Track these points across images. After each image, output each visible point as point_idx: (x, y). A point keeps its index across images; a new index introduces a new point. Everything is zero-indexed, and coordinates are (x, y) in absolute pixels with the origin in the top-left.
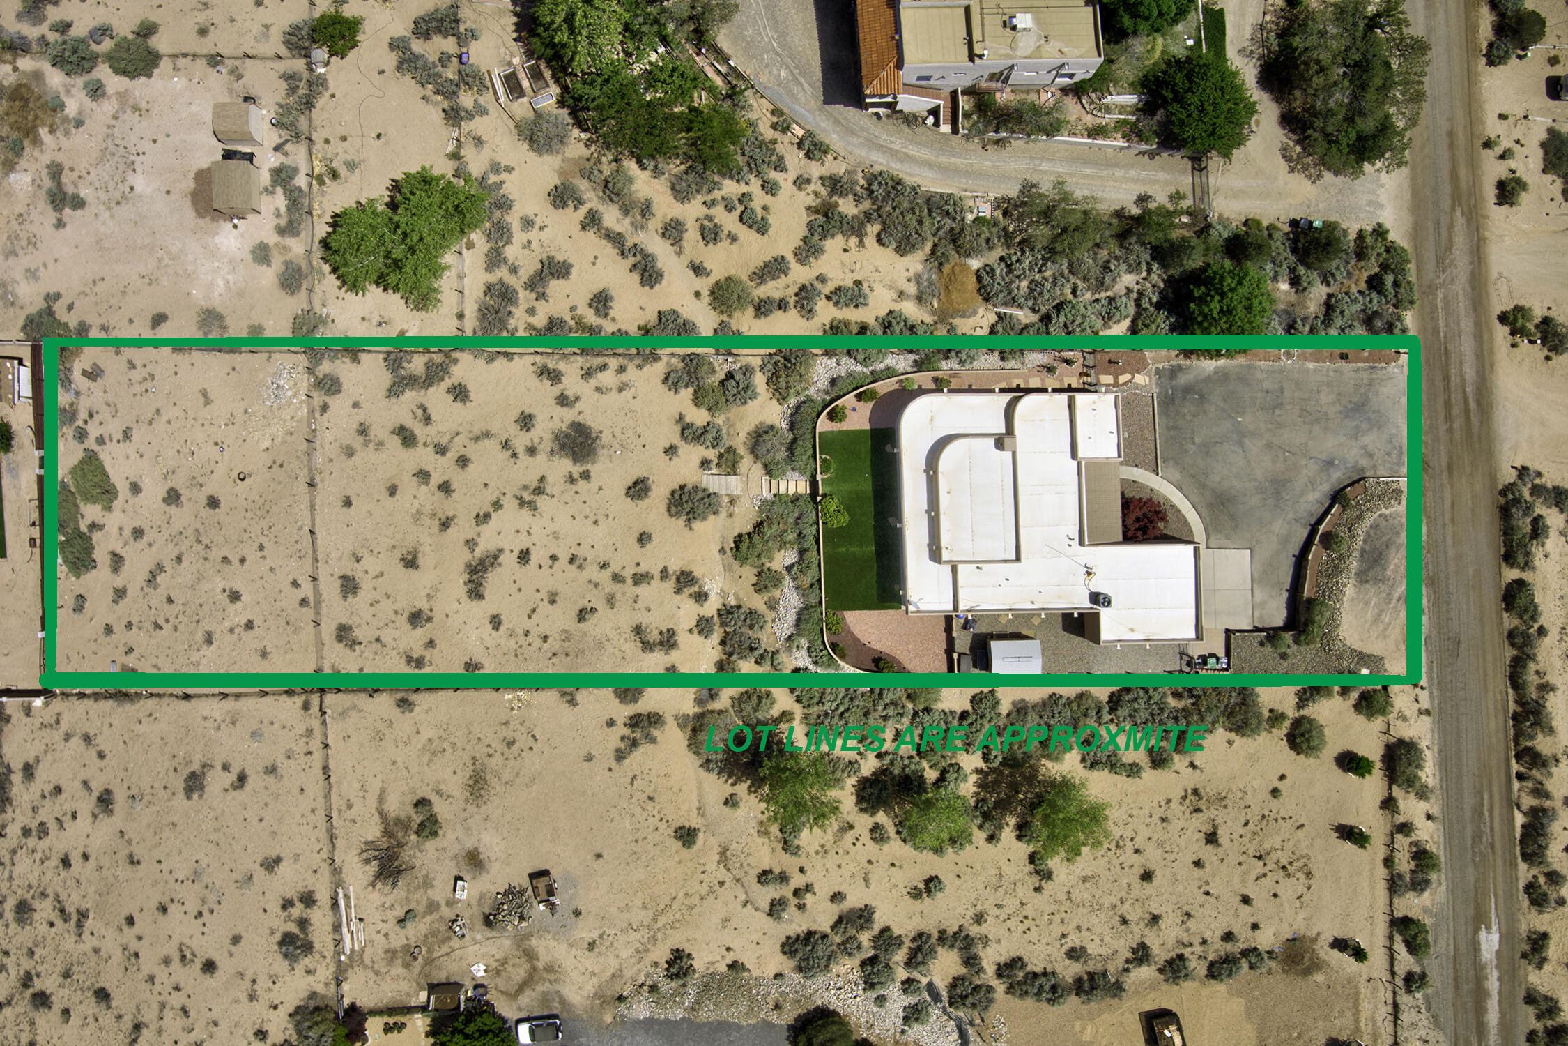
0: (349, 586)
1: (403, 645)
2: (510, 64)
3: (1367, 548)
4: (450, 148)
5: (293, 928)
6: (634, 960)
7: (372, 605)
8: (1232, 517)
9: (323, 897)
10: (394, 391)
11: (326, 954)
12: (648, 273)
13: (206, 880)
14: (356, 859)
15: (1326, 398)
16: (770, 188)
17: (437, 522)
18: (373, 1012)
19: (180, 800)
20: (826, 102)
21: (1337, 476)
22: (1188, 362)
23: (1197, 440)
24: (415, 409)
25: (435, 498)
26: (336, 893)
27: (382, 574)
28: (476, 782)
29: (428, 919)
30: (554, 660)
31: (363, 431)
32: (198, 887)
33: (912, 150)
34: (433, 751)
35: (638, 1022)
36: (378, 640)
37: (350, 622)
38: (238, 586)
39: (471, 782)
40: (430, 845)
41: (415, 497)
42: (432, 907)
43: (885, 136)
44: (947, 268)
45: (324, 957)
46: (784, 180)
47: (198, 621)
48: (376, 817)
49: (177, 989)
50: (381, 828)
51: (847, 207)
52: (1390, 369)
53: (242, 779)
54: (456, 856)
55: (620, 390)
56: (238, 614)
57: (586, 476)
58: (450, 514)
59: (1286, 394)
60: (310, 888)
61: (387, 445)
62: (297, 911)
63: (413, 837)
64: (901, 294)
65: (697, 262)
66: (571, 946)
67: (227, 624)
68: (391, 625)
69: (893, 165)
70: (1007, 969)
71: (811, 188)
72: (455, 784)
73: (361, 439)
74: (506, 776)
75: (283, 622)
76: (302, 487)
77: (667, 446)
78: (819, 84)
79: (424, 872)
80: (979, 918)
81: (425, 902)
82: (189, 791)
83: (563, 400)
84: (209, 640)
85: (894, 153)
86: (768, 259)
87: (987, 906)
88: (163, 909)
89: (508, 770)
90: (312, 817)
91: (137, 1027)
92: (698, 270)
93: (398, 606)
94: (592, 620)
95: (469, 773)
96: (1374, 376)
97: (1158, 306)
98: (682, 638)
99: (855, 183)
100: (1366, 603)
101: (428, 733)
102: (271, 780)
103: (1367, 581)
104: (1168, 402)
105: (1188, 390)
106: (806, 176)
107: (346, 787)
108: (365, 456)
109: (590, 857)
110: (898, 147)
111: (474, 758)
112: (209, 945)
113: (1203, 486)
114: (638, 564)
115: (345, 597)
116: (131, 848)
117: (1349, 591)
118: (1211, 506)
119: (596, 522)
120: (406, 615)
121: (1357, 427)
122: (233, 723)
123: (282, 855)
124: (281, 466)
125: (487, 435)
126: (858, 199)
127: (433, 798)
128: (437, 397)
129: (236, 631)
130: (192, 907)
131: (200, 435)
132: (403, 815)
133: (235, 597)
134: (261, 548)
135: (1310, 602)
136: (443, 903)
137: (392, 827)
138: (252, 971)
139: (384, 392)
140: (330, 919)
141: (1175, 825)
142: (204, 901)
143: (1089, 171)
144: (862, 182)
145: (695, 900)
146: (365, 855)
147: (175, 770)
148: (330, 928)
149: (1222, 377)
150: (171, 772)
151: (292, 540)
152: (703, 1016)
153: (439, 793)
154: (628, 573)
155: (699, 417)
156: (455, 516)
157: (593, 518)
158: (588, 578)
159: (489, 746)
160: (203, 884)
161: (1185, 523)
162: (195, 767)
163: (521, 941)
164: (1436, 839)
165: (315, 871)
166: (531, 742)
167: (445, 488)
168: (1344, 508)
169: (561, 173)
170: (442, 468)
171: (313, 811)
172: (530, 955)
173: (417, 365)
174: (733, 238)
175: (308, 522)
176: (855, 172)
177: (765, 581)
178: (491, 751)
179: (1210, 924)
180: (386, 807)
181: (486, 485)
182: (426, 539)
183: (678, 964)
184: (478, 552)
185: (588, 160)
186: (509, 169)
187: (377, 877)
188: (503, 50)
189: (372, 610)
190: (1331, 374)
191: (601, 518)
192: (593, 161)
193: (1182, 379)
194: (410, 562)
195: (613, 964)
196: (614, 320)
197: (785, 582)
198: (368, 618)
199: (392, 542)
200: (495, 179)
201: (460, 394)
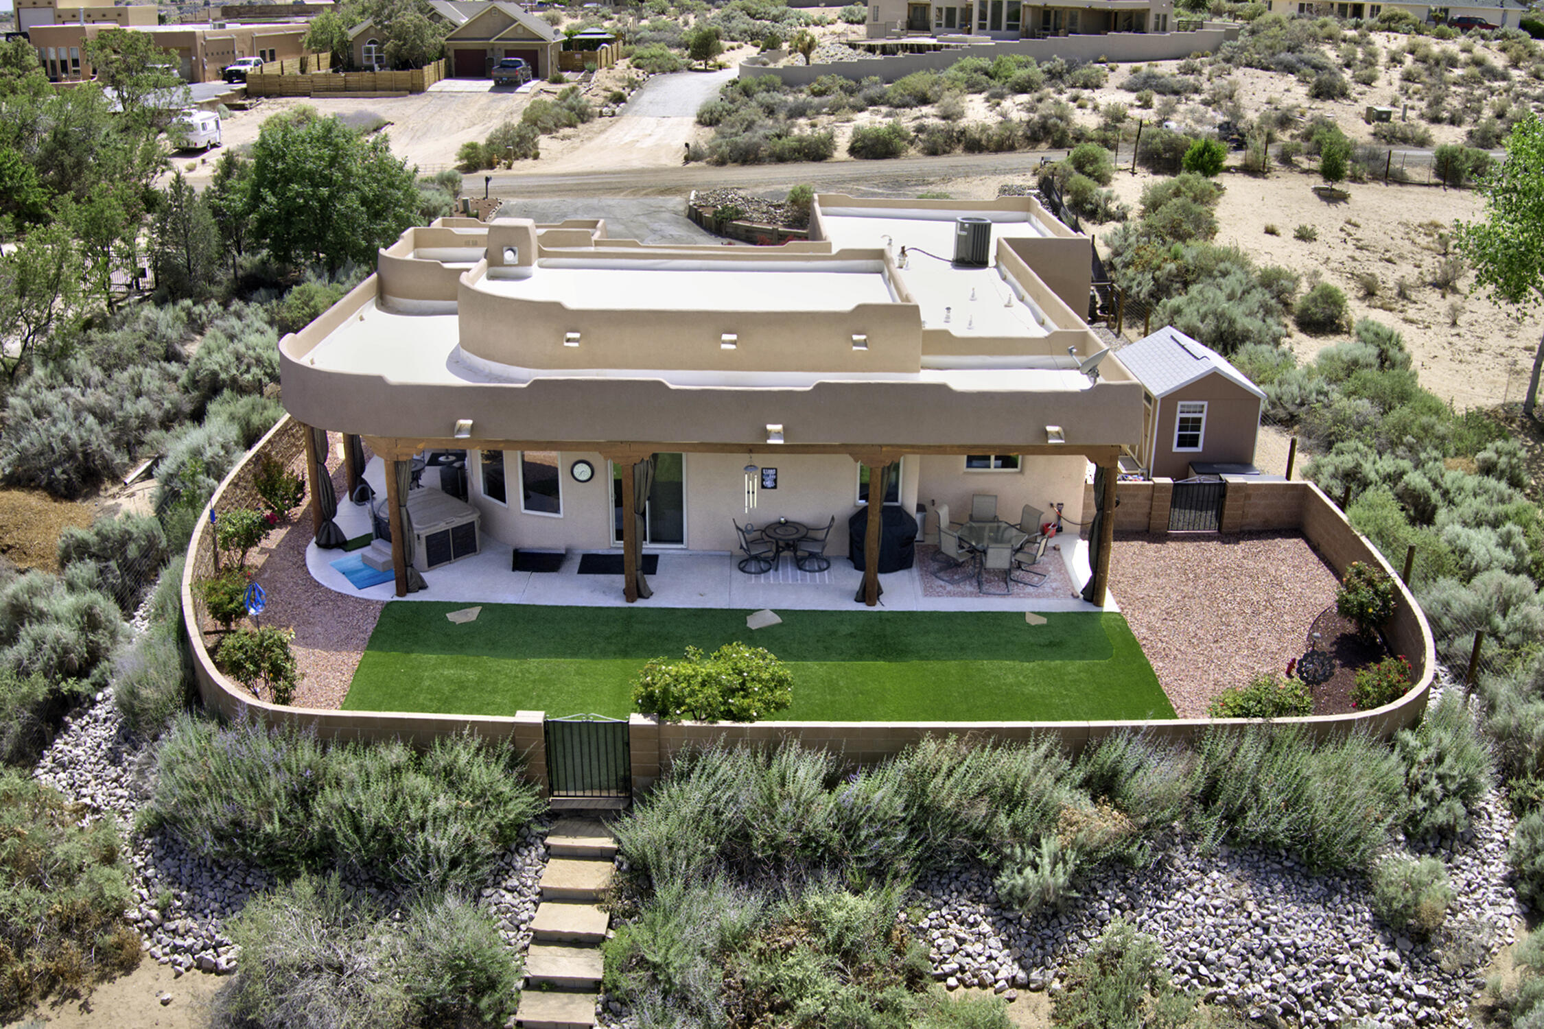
197: (1111, 958)
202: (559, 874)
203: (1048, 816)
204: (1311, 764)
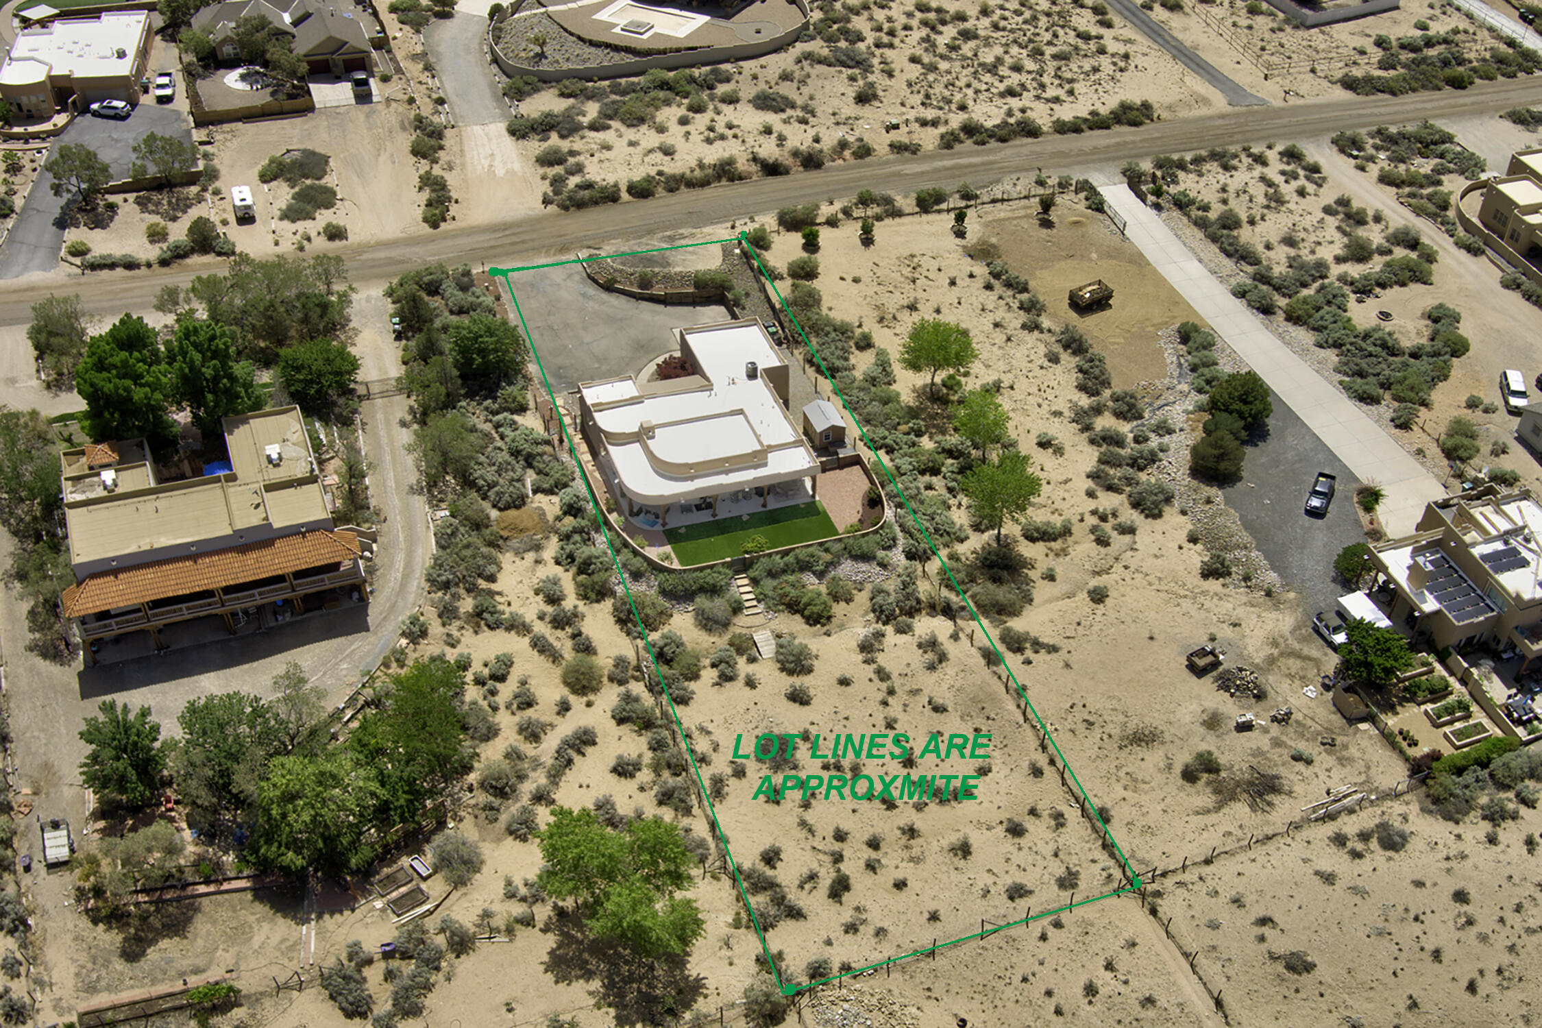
0: (1017, 893)
1: (1049, 835)
2: (383, 910)
4: (502, 938)
5: (1374, 844)
6: (1230, 600)
7: (1024, 870)
9: (1330, 829)
10: (795, 914)
11: (1379, 812)
12: (584, 740)
13: (1382, 926)
14: (1274, 813)
16: (464, 665)
17: (912, 841)
18: (1406, 758)
19: (1321, 972)
20: (367, 630)
21: (592, 290)
22: (534, 379)
24: (805, 892)
25: (889, 851)
26: (1316, 820)
27: (989, 871)
28: (1140, 740)
29: (1290, 743)
30: (992, 716)
31: (851, 928)
32: (1394, 931)
33: (399, 564)
34: (1133, 783)
36: (1056, 855)
37: (1053, 882)
38: (1079, 991)
39: (1143, 744)
40: (1223, 760)
41: (897, 867)
42: (1277, 743)
43: (391, 584)
44: (505, 534)
45: (1383, 813)
46: (452, 655)
47: (1137, 1020)
48: (1226, 810)
49: (1502, 920)
50: (1232, 804)
51: (467, 604)
53: (1264, 924)
54: (1218, 737)
55: (709, 733)
57: (806, 737)
58: (899, 832)
60: (1327, 841)
61: (856, 904)
62: (1355, 846)
63: (1223, 774)
64: (538, 562)
65: (556, 709)
66: (1243, 636)
67: (1122, 989)
68: (1034, 849)
69: (418, 575)
71: (456, 633)
72: (1154, 757)
73: (861, 928)
74: (1122, 718)
75: (1089, 938)
76: (940, 962)
77: (748, 688)
78: (350, 638)
79: (1251, 758)
80: (1057, 414)
81: (1278, 750)
82: (1309, 967)
83: (740, 773)
84: (1149, 1001)
85: (407, 576)
86: (535, 653)
87: (1045, 413)
88: (1437, 955)
89: (1115, 719)
90: (1258, 859)
92: (564, 708)
93: (1014, 850)
94: (940, 701)
95: (1135, 748)
97: (495, 398)
98: (922, 638)
99: (441, 600)
101: (1119, 791)
102: (1247, 901)
103: (668, 262)
104: (571, 386)
106: (445, 637)
107: (1212, 839)
108: (876, 917)
109: (1156, 644)
110: (399, 575)
111: (1120, 748)
112: (1440, 904)
113: (633, 358)
114: (870, 680)
115: (1031, 892)
116: (1402, 1011)
117: (678, 269)
119: (847, 718)
120: (1017, 840)
121: (550, 285)
122: (1214, 948)
123: (1311, 871)
124: (929, 989)
125: (803, 824)
126: (456, 597)
127: (1178, 769)
128: (787, 874)
129: (1124, 978)
130: (1417, 929)
132: (1209, 790)
133: (1091, 990)
134: (1025, 980)
135: (696, 287)
136: (1269, 736)
137: (1226, 794)
138: (1439, 865)
139: (801, 923)
140: (1344, 818)
142: (1403, 919)
143: (388, 458)
144: (440, 594)
145: (1153, 580)
146: (1268, 809)
147: (1297, 991)
148: (1354, 816)
150: (1302, 995)
151: (1001, 953)
153: (1169, 767)
154: (884, 686)
155: (709, 675)
156: (899, 828)
157: (845, 722)
158: (902, 713)
159: (1102, 739)
160: (1386, 924)
162: (1280, 968)
163: (1261, 669)
165: (1308, 842)
166: (1079, 707)
167: (874, 844)
168: (616, 282)
169: (498, 840)
170: (855, 853)
171: (1254, 860)
172: (1272, 660)
173: (758, 901)
174: (523, 683)
175: (974, 944)
176: (432, 600)
177: (840, 595)
178: (1105, 737)
180: (1211, 806)
181: (854, 811)
182: (935, 846)
183: (1214, 571)
185: (476, 817)
186: (509, 883)
187: (1280, 793)
188: (369, 920)
189: (1030, 868)
190: (511, 304)
191: (840, 716)
192: (477, 812)
193: (550, 380)
194: (964, 850)
196: (640, 756)
197: (833, 579)
198: (1039, 869)
199: (953, 873)
200: (523, 891)
201: (771, 857)
202: (739, 582)
203: (819, 558)
204: (862, 540)
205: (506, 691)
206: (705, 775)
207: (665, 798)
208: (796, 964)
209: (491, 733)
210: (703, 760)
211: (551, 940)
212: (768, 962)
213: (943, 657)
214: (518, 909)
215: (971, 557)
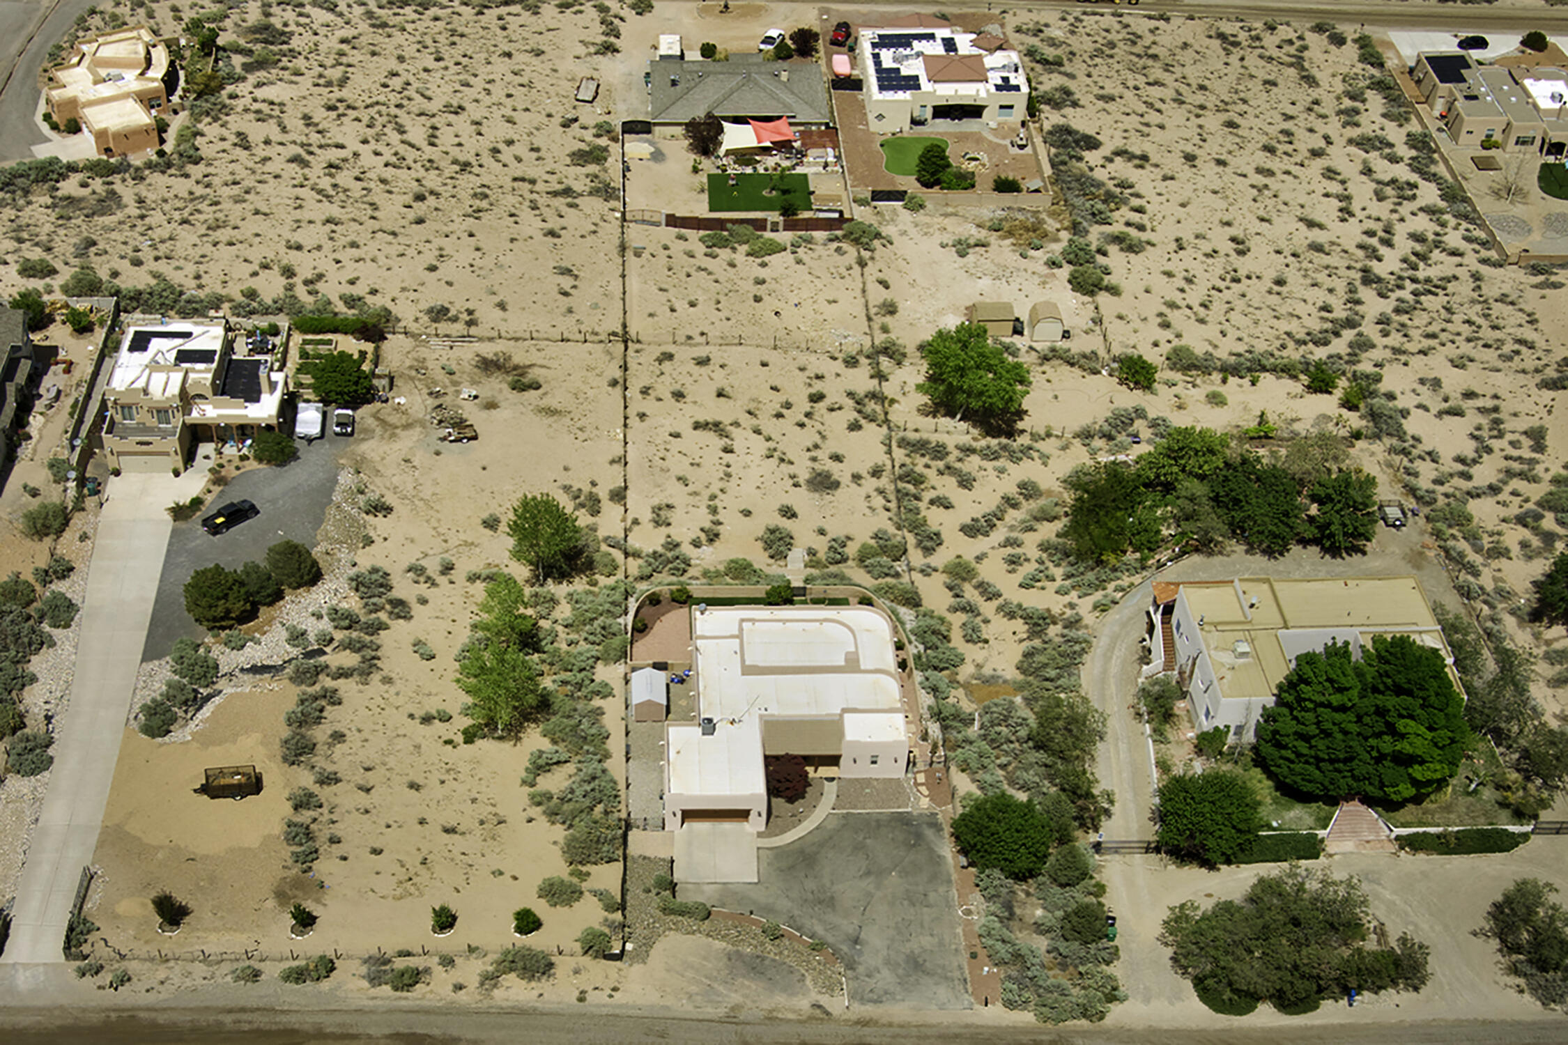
0: (703, 362)
1: (658, 386)
3: (767, 962)
4: (1055, 432)
5: (452, 314)
6: (388, 485)
7: (688, 372)
8: (791, 868)
9: (473, 331)
10: (852, 395)
11: (429, 329)
12: (972, 530)
13: (496, 271)
14: (499, 350)
15: (927, 941)
16: (1063, 591)
17: (753, 410)
18: (377, 349)
19: (553, 264)
21: (844, 948)
22: (947, 835)
23: (868, 841)
24: (839, 404)
25: (771, 410)
26: (475, 337)
27: (712, 379)
28: (552, 412)
29: (446, 380)
31: (819, 377)
32: (492, 266)
33: (1116, 664)
34: (577, 394)
35: (337, 475)
36: (663, 374)
37: (676, 361)
38: (700, 306)
39: (552, 409)
40: (505, 386)
41: (771, 400)
42: (455, 383)
43: (1124, 644)
45: (427, 328)
46: (1072, 597)
47: (675, 287)
48: (529, 363)
49: (420, 253)
50: (521, 365)
51: (1053, 631)
52: (966, 996)
53: (566, 294)
54: (494, 398)
55: (870, 508)
56: (682, 306)
57: (796, 485)
59: (925, 910)
60: (481, 325)
61: (809, 388)
62: (465, 317)
63: (512, 379)
64: (980, 666)
65: (987, 557)
66: (411, 449)
67: (674, 301)
68: (674, 381)
69: (1099, 651)
70: (332, 698)
71: (1067, 611)
72: (551, 402)
73: (813, 376)
74: (555, 425)
75: (675, 326)
77: (826, 531)
79: (484, 381)
80: (388, 680)
81: (460, 381)
82: (559, 268)
83: (857, 478)
84: (662, 290)
85: (1110, 652)
86: (998, 591)
87: (399, 685)
88: (478, 249)
89: (560, 427)
90: (533, 330)
91: (394, 234)
92: (980, 558)
93: (687, 385)
94: (680, 485)
95: (560, 409)
96: (956, 982)
98: (664, 530)
100: (705, 958)
101: (591, 393)
102: (564, 309)
103: (730, 959)
104: (904, 820)
105: (919, 836)
106: (1077, 608)
107: (554, 350)
108: (800, 377)
109: (485, 463)
110: (1116, 652)
111: (571, 412)
112: (446, 270)
113: (821, 845)
114: (725, 509)
115: (694, 359)
116: (522, 241)
117: (719, 945)
118: (802, 852)
119: (759, 488)
120: (682, 390)
121: (899, 965)
122: (604, 296)
123: (508, 312)
124: (788, 334)
125: (824, 437)
126: (1064, 634)
127: (541, 391)
128: (848, 416)
129: (669, 305)
130: (478, 263)
131: (805, 294)
132: (530, 376)
133: (693, 305)
134: (728, 319)
136: (457, 389)
137: (521, 369)
138: (424, 291)
139: (850, 390)
140: (454, 334)
141: (468, 807)
142: (481, 269)
144: (1079, 635)
145: (434, 523)
146: (501, 354)
147: (574, 265)
148: (449, 332)
149: (937, 860)
150: (573, 262)
152: (332, 511)
153: (544, 394)
154: (717, 503)
156: (758, 418)
157: (762, 487)
158: (713, 482)
159: (579, 420)
160: (493, 269)
161: (783, 832)
162: (576, 273)
163: (422, 423)
164: (429, 996)
165: (492, 328)
166: (582, 439)
167: (780, 416)
169: (1050, 490)
170: (796, 414)
171: (538, 331)
172: (407, 426)
173: (874, 408)
174: (1012, 572)
175: (748, 343)
176: (1087, 630)
178: (576, 420)
179: (351, 828)
180: (535, 368)
181: (784, 435)
182: (739, 403)
183: (380, 508)
184: (729, 428)
186: (1045, 462)
187: (484, 359)
189: (684, 373)
190: (953, 947)
191: (762, 491)
193: (929, 833)
194: (721, 394)
195: (389, 473)
196: (929, 508)
198: (679, 370)
199: (736, 386)
200: (1035, 455)
201: (854, 427)
205: (1029, 568)
206: (884, 482)
207: (918, 480)
208: (865, 369)
209: (1044, 547)
210: (881, 492)
211: (1020, 425)
212: (881, 376)
213: (657, 510)
214: (1040, 445)
215: (577, 579)
